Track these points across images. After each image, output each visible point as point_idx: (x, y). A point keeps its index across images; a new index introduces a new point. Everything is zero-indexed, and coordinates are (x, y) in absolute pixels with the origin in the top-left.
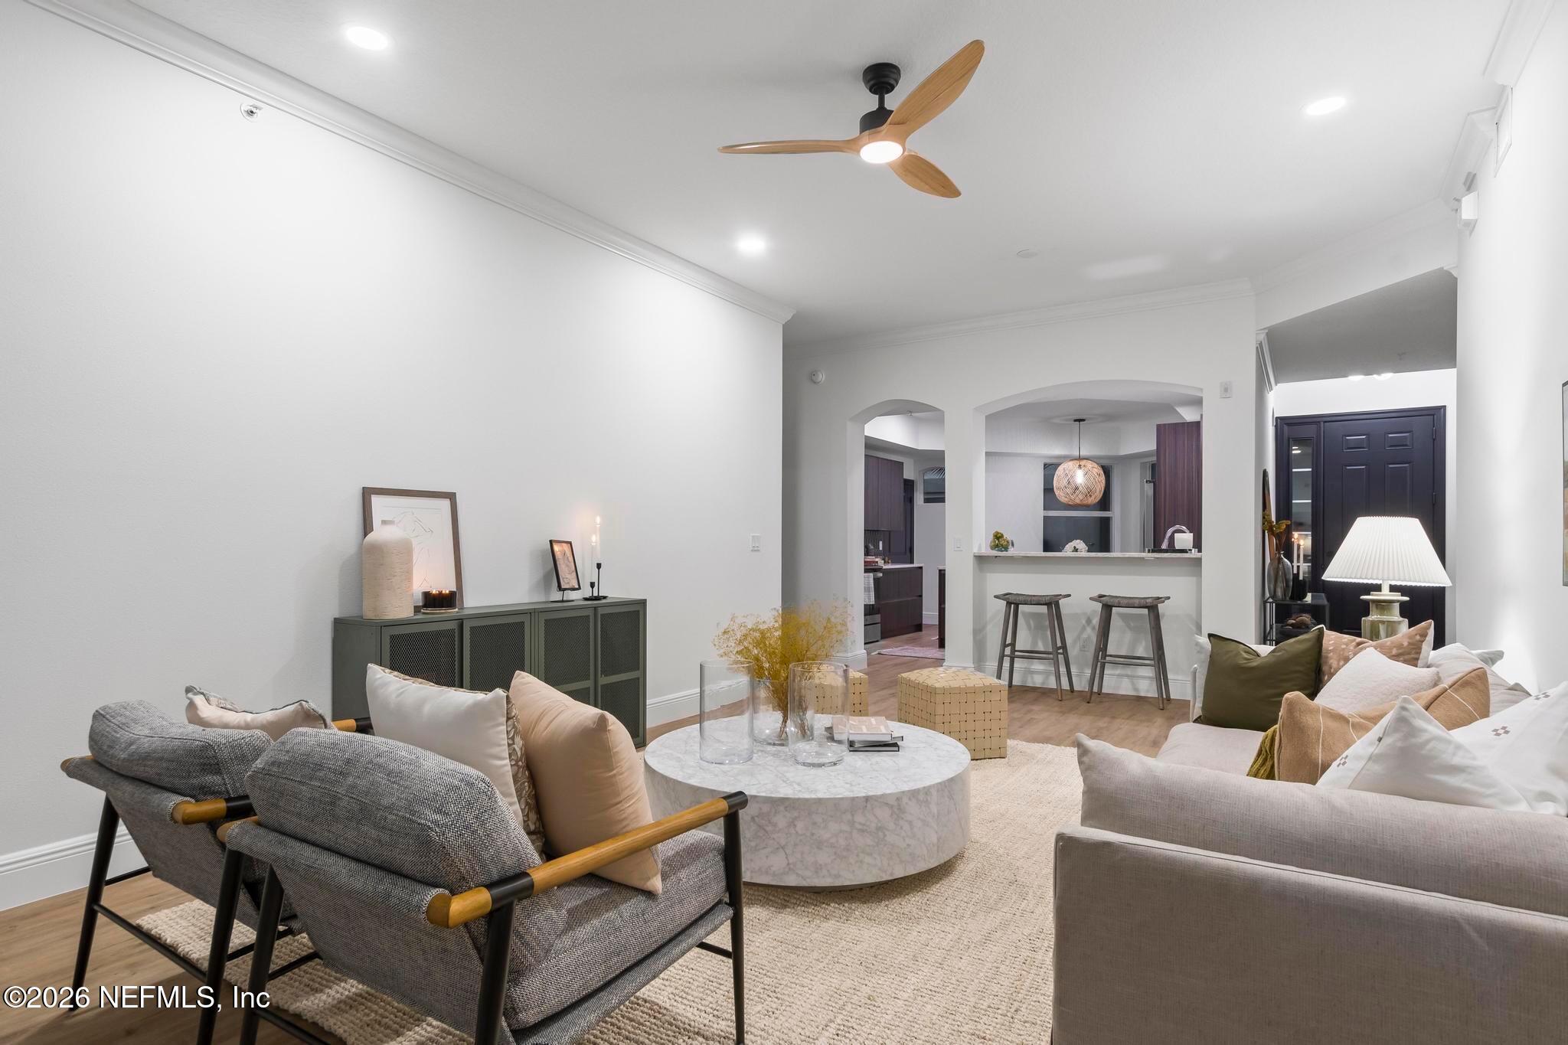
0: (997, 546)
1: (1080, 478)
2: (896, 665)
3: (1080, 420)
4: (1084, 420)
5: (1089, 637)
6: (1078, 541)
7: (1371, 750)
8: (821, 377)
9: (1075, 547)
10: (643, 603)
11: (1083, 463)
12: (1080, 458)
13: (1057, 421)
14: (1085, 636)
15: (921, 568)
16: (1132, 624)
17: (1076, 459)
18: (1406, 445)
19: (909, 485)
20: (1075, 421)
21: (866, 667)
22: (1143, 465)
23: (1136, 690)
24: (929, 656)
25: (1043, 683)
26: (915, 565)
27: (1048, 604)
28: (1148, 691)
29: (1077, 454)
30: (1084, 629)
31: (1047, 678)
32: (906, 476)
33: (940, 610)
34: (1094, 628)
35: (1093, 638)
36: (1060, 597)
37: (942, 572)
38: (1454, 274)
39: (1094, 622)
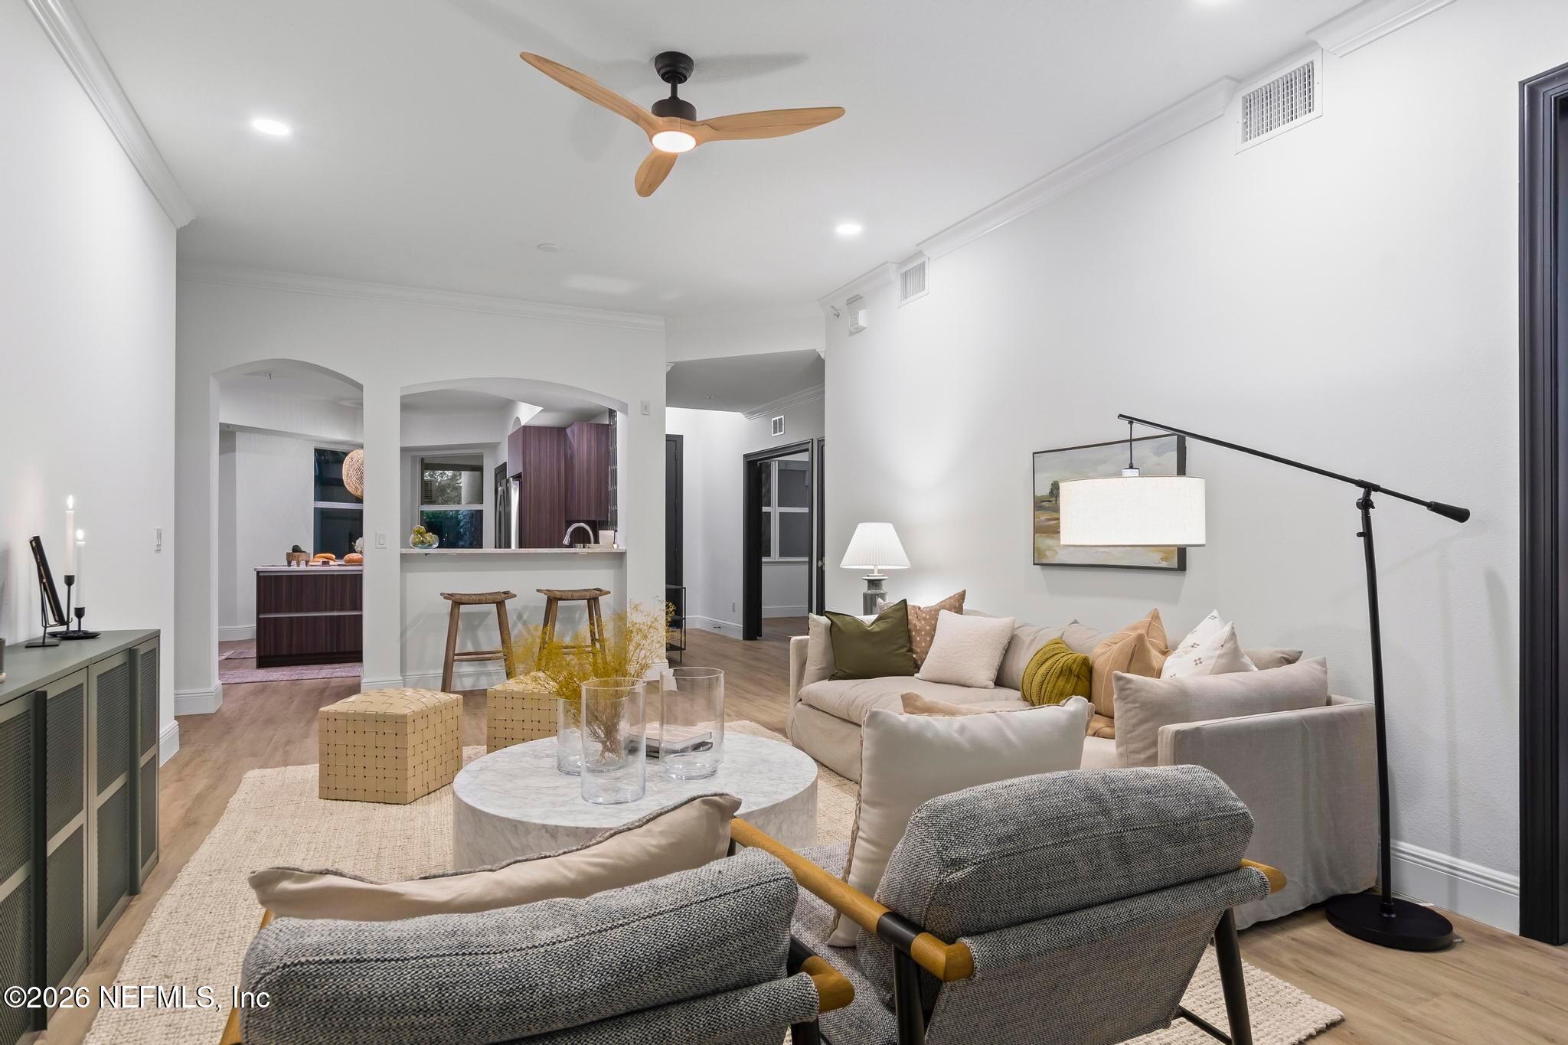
5: (520, 632)
7: (1218, 652)
10: (159, 630)
25: (474, 686)
27: (497, 603)
31: (478, 679)
33: (259, 620)
34: (525, 623)
35: (525, 633)
36: (508, 595)
37: (261, 574)
38: (822, 356)
39: (525, 617)
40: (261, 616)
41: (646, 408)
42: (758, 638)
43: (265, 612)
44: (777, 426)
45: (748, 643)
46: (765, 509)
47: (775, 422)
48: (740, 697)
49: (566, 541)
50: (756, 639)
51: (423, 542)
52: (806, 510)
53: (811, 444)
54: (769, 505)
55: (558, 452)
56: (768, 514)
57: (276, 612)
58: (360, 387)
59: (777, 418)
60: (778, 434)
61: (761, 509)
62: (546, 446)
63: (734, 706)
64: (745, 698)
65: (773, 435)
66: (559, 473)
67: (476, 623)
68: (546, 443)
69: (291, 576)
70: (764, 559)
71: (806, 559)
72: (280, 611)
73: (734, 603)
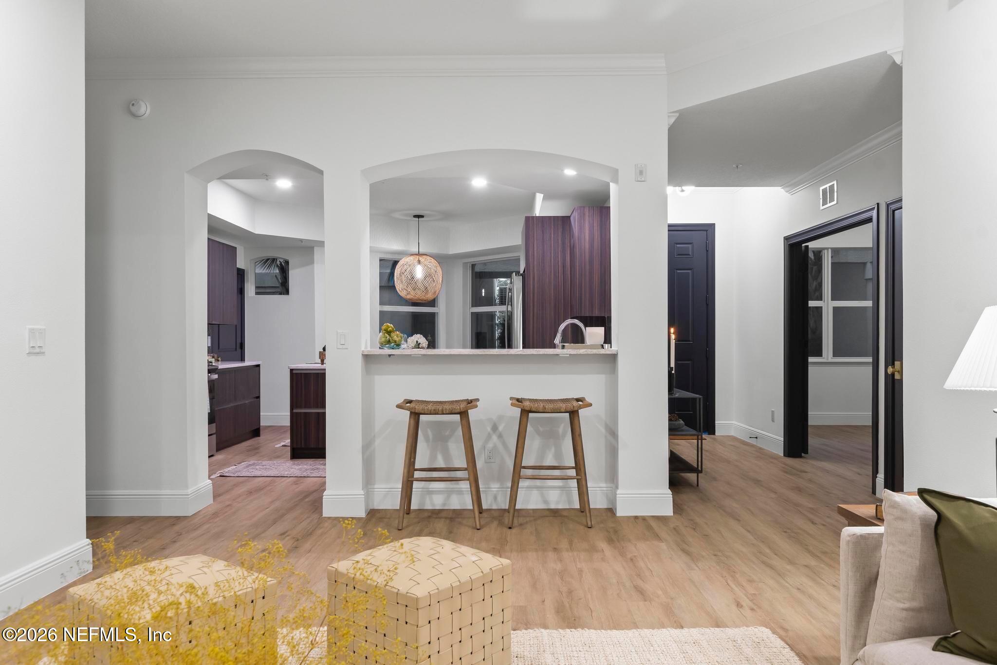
0: (389, 342)
1: (419, 273)
2: (250, 493)
3: (419, 216)
4: (422, 216)
5: (494, 446)
6: (419, 335)
8: (144, 109)
9: (417, 342)
11: (422, 259)
12: (419, 254)
13: (397, 215)
14: (490, 445)
15: (258, 366)
16: (541, 429)
17: (416, 255)
18: (689, 255)
19: (241, 274)
20: (415, 216)
21: (211, 501)
22: (465, 264)
23: (546, 502)
24: (286, 473)
25: (444, 504)
26: (247, 363)
27: (460, 413)
28: (558, 503)
29: (415, 250)
30: (489, 437)
31: (448, 497)
32: (239, 266)
33: (292, 414)
34: (500, 436)
35: (500, 447)
36: (471, 403)
37: (294, 372)
38: (898, 61)
39: (501, 428)
40: (294, 411)
41: (641, 173)
42: (803, 454)
43: (297, 407)
44: (827, 196)
45: (790, 461)
46: (812, 304)
47: (824, 191)
48: (763, 562)
49: (557, 340)
50: (800, 457)
51: (389, 341)
52: (869, 304)
53: (875, 211)
54: (820, 298)
55: (563, 243)
56: (819, 309)
57: (306, 407)
58: (321, 172)
59: (827, 186)
60: (829, 205)
61: (808, 304)
62: (550, 238)
63: (751, 581)
64: (771, 567)
65: (822, 208)
66: (564, 266)
67: (447, 433)
68: (551, 234)
69: (318, 373)
70: (811, 359)
71: (870, 360)
72: (310, 407)
73: (773, 412)
